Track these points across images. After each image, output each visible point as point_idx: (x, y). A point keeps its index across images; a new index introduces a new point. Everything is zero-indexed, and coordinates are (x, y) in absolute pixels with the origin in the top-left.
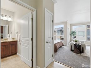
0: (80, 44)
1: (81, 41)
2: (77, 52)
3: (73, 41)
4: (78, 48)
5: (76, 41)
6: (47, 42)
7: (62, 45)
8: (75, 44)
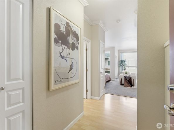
0: (130, 76)
1: (131, 73)
2: (128, 85)
3: (123, 73)
4: (128, 81)
5: (126, 73)
6: (101, 73)
7: (109, 80)
8: (125, 76)
